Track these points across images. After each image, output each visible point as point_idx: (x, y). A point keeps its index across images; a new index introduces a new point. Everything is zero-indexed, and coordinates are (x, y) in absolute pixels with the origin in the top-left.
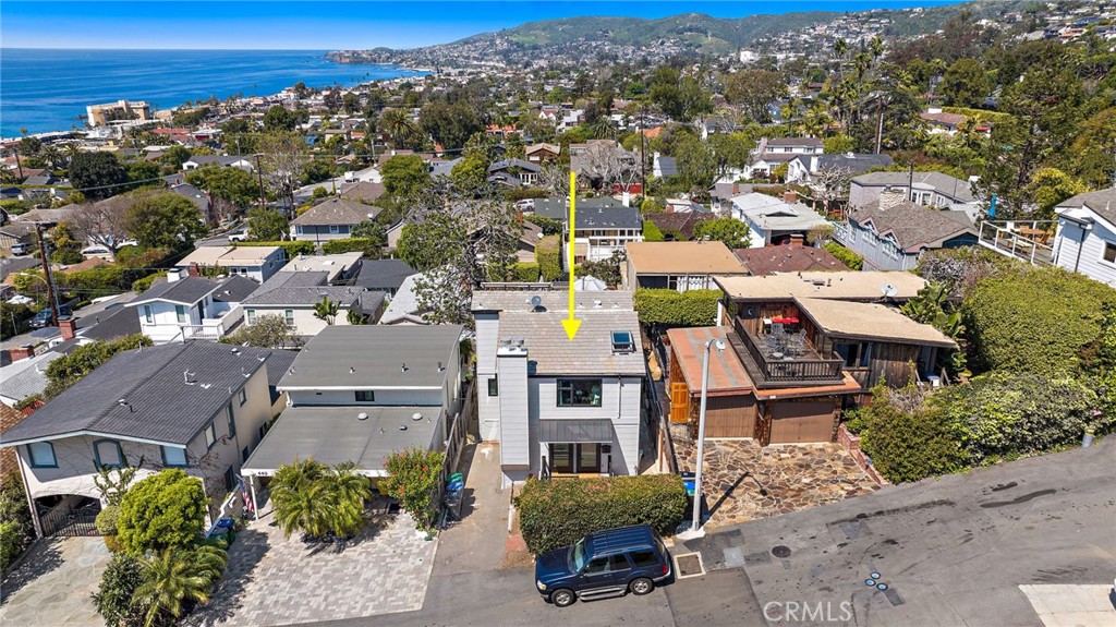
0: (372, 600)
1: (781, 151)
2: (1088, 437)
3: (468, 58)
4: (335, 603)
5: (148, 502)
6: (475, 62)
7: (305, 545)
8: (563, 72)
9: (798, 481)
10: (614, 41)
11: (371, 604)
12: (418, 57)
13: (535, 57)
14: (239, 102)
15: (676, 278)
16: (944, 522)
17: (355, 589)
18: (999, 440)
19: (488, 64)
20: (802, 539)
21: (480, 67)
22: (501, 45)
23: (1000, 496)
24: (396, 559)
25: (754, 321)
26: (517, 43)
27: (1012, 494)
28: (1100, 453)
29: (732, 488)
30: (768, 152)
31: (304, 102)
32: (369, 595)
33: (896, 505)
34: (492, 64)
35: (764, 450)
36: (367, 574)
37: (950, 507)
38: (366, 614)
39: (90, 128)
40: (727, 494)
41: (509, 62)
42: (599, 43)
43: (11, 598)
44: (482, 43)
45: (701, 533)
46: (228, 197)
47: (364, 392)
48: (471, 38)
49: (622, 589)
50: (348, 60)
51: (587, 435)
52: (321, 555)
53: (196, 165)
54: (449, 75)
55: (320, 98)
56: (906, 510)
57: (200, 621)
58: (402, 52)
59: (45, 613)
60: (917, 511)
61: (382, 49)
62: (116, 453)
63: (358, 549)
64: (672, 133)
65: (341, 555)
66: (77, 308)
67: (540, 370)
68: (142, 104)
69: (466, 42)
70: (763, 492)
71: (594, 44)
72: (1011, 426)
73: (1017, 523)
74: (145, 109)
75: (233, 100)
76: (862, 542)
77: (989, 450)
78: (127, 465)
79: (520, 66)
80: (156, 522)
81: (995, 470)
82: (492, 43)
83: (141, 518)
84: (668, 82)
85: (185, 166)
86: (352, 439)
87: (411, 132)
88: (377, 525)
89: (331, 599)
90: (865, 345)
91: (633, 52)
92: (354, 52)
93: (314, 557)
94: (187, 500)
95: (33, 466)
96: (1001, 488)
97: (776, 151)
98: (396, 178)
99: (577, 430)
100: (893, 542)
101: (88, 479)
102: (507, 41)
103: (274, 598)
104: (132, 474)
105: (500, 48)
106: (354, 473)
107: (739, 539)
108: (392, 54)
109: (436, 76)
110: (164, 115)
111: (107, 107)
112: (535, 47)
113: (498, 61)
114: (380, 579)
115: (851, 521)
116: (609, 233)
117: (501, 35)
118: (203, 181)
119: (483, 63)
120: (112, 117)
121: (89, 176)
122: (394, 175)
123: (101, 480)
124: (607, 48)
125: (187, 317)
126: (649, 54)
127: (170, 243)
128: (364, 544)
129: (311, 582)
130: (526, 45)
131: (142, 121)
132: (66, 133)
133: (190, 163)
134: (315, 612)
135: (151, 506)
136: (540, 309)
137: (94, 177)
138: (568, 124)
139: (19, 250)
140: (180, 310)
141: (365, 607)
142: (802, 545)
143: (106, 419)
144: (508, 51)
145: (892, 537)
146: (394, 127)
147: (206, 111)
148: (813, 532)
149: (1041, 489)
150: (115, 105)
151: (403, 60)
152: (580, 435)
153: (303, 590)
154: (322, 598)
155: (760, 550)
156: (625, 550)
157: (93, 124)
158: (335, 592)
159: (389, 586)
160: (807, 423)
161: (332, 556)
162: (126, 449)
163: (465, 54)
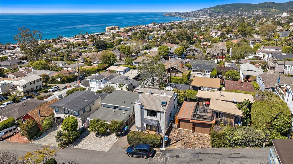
0: (100, 148)
1: (268, 50)
2: (264, 146)
3: (199, 15)
4: (94, 147)
5: (66, 122)
6: (201, 16)
7: (95, 135)
8: (224, 20)
9: (194, 142)
10: (242, 10)
11: (100, 149)
12: (186, 15)
13: (218, 15)
14: (139, 27)
15: (201, 88)
16: (216, 158)
17: (99, 145)
18: (238, 142)
19: (205, 17)
20: (184, 155)
21: (202, 17)
22: (209, 11)
23: (233, 156)
24: (109, 141)
25: (202, 103)
26: (213, 11)
27: (237, 156)
28: (265, 151)
29: (178, 141)
30: (263, 50)
31: (154, 27)
32: (100, 147)
33: (209, 152)
34: (206, 17)
35: (192, 134)
36: (102, 143)
37: (220, 156)
38: (98, 150)
39: (106, 32)
40: (176, 142)
41: (211, 16)
42: (237, 11)
43: (49, 134)
44: (204, 11)
45: (165, 149)
46: (125, 53)
47: (116, 106)
48: (201, 10)
49: (141, 156)
50: (168, 15)
51: (152, 123)
52: (97, 137)
53: (123, 43)
54: (193, 20)
55: (158, 26)
56: (210, 154)
57: (72, 145)
58: (182, 13)
59: (52, 138)
60: (212, 155)
61: (177, 13)
62: (68, 112)
63: (104, 138)
64: (240, 42)
65: (100, 138)
66: (87, 77)
67: (144, 108)
68: (118, 26)
69: (199, 11)
70: (184, 143)
71: (236, 11)
72: (241, 140)
73: (232, 162)
74: (118, 28)
75: (138, 26)
76: (196, 159)
77: (237, 145)
78: (69, 114)
79: (213, 17)
80: (67, 126)
81: (238, 149)
82: (207, 11)
83: (65, 124)
84: (243, 27)
85: (121, 43)
86: (109, 115)
87: (172, 38)
88: (110, 134)
89: (94, 146)
90: (220, 113)
91: (248, 14)
92: (170, 13)
93: (96, 138)
94: (73, 122)
95: (55, 111)
96: (236, 154)
97: (266, 50)
98: (161, 51)
99: (150, 122)
100: (201, 160)
101: (63, 115)
102: (211, 10)
103: (85, 144)
104: (70, 116)
105: (209, 12)
106: (106, 123)
107: (171, 152)
108: (180, 14)
109: (189, 20)
110: (122, 29)
111: (110, 27)
112: (219, 12)
113: (207, 16)
114: (104, 144)
115: (197, 153)
116: (202, 71)
117: (209, 9)
118: (120, 49)
119: (203, 16)
120: (111, 29)
121: (99, 46)
122: (161, 50)
123: (65, 116)
124: (240, 12)
125: (98, 83)
126: (252, 14)
127: (108, 63)
128: (105, 137)
129: (93, 142)
130: (216, 12)
131: (117, 31)
132: (101, 33)
133: (122, 43)
134: (90, 148)
135: (67, 122)
136: (152, 94)
137: (100, 46)
138: (217, 36)
139: (82, 62)
140: (97, 82)
141: (98, 149)
142: (183, 156)
143: (66, 105)
144: (211, 13)
145: (202, 159)
146: (168, 36)
147: (131, 29)
148: (187, 154)
149: (244, 156)
150: (112, 27)
151: (182, 16)
152: (151, 123)
153: (90, 143)
154: (92, 146)
155: (173, 155)
156: (142, 149)
157: (107, 31)
158: (95, 145)
159: (104, 146)
160: (203, 129)
161: (99, 138)
162: (69, 111)
163: (199, 14)
